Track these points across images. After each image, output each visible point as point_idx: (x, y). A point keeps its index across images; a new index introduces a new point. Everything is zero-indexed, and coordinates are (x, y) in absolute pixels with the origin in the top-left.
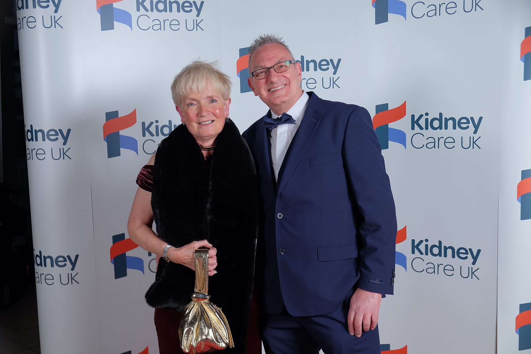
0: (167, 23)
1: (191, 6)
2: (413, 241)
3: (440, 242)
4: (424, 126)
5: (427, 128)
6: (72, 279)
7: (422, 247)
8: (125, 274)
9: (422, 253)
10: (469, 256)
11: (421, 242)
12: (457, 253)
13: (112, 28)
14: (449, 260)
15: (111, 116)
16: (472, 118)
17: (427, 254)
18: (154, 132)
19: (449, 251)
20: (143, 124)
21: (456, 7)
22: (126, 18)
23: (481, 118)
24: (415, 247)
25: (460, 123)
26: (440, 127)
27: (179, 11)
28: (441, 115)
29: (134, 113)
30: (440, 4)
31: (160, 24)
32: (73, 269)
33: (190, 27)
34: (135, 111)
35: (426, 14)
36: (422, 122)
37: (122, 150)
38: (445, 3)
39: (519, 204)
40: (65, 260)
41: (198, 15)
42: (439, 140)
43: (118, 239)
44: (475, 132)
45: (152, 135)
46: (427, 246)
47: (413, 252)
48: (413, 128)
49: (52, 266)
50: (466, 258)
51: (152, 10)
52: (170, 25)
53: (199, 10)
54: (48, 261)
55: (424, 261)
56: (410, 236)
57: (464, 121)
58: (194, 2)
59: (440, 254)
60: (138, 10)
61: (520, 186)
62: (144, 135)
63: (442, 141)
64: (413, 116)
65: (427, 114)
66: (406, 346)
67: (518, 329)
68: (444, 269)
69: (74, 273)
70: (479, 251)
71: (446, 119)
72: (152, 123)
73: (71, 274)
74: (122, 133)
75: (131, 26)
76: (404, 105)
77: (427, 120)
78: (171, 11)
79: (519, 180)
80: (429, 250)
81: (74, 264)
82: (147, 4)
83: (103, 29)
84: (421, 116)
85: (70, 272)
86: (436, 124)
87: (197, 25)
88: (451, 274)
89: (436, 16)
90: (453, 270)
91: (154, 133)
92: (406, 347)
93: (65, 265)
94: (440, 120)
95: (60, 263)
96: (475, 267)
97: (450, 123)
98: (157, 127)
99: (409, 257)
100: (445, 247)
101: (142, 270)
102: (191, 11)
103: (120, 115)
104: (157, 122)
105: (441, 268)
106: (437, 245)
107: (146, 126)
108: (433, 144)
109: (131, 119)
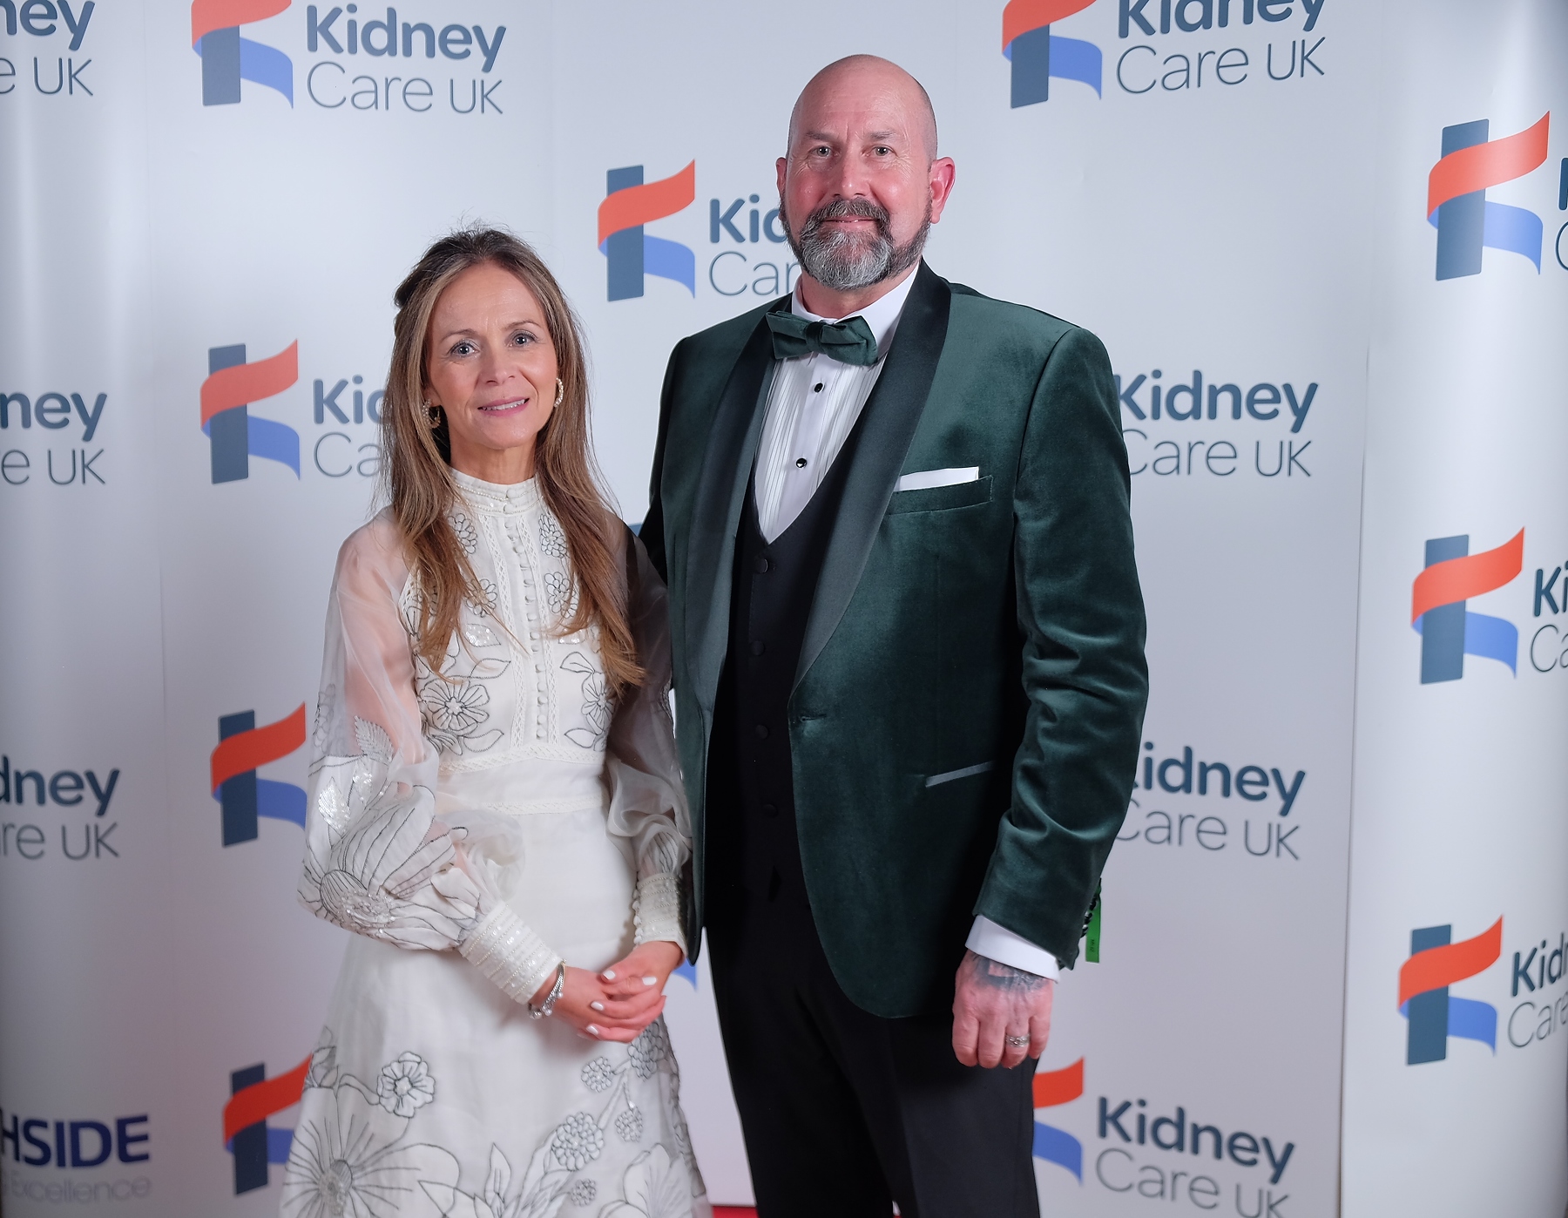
0: (397, 89)
1: (468, 40)
3: (1188, 752)
4: (1146, 407)
5: (1156, 415)
6: (97, 841)
8: (252, 833)
10: (1272, 789)
12: (1237, 782)
13: (235, 97)
14: (1212, 802)
15: (226, 359)
16: (1288, 388)
17: (1150, 786)
18: (349, 411)
19: (1215, 778)
20: (319, 385)
21: (1247, 63)
22: (277, 72)
23: (1313, 388)
25: (1252, 401)
26: (1196, 413)
27: (430, 53)
28: (1198, 376)
29: (291, 353)
30: (1200, 55)
31: (376, 92)
32: (101, 812)
33: (464, 101)
34: (294, 347)
35: (1159, 83)
36: (1143, 398)
37: (255, 462)
38: (1214, 53)
39: (1416, 640)
40: (79, 785)
41: (487, 68)
42: (1190, 450)
44: (1296, 428)
45: (343, 419)
46: (1150, 762)
49: (41, 800)
50: (1263, 796)
51: (353, 49)
52: (405, 93)
53: (491, 54)
54: (29, 786)
55: (1140, 806)
57: (1264, 394)
58: (478, 30)
59: (1187, 787)
60: (313, 47)
61: (1420, 585)
62: (319, 418)
63: (1200, 453)
65: (1157, 374)
66: (1081, 1059)
67: (1406, 1003)
68: (1199, 831)
69: (104, 823)
70: (1300, 776)
71: (1212, 388)
72: (342, 385)
73: (97, 828)
74: (256, 409)
75: (289, 94)
77: (1156, 391)
78: (408, 52)
79: (1418, 566)
80: (1157, 775)
81: (104, 798)
82: (339, 30)
83: (208, 101)
84: (1141, 379)
85: (93, 820)
86: (1184, 402)
87: (484, 96)
88: (1217, 844)
89: (1188, 87)
90: (1225, 833)
92: (1079, 1065)
93: (79, 799)
94: (1196, 392)
95: (65, 795)
96: (1287, 823)
97: (1225, 400)
98: (358, 396)
100: (1201, 765)
101: (302, 821)
102: (467, 53)
103: (252, 357)
104: (358, 380)
105: (1190, 826)
106: (1181, 757)
107: (327, 392)
108: (1174, 461)
109: (281, 371)
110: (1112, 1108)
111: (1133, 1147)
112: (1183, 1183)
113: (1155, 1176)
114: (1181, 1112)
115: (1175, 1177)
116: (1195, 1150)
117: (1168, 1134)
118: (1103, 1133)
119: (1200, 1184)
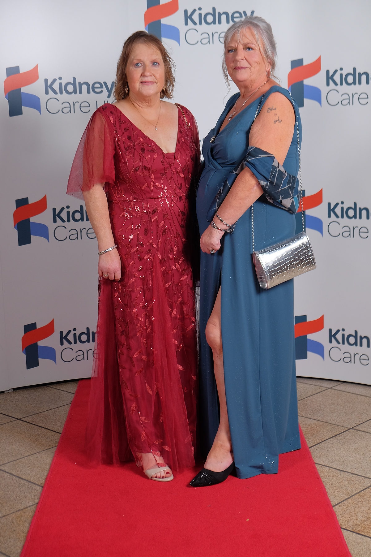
2: (329, 204)
3: (355, 204)
4: (338, 81)
5: (341, 84)
7: (338, 210)
8: (29, 241)
9: (337, 217)
11: (337, 204)
14: (364, 222)
15: (12, 71)
17: (342, 217)
19: (364, 213)
20: (46, 81)
24: (331, 210)
26: (354, 83)
28: (355, 69)
29: (36, 69)
34: (36, 67)
36: (337, 78)
37: (24, 108)
42: (353, 96)
43: (22, 203)
45: (56, 93)
46: (342, 208)
47: (329, 216)
48: (328, 84)
55: (339, 224)
56: (326, 200)
59: (355, 216)
62: (47, 93)
63: (356, 97)
64: (328, 72)
65: (341, 69)
66: (323, 316)
68: (359, 232)
71: (360, 74)
72: (55, 80)
74: (24, 90)
76: (319, 59)
77: (341, 75)
80: (345, 213)
84: (336, 71)
86: (350, 79)
88: (365, 236)
90: (368, 232)
91: (58, 91)
92: (322, 318)
94: (354, 75)
97: (364, 78)
98: (61, 84)
99: (326, 221)
100: (360, 208)
101: (47, 237)
103: (21, 71)
104: (60, 78)
105: (357, 230)
106: (353, 206)
107: (49, 83)
108: (348, 100)
109: (32, 76)
110: (333, 333)
111: (341, 346)
112: (357, 357)
113: (348, 355)
114: (356, 332)
115: (354, 356)
116: (361, 345)
117: (352, 340)
118: (331, 341)
119: (362, 357)
